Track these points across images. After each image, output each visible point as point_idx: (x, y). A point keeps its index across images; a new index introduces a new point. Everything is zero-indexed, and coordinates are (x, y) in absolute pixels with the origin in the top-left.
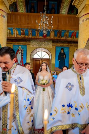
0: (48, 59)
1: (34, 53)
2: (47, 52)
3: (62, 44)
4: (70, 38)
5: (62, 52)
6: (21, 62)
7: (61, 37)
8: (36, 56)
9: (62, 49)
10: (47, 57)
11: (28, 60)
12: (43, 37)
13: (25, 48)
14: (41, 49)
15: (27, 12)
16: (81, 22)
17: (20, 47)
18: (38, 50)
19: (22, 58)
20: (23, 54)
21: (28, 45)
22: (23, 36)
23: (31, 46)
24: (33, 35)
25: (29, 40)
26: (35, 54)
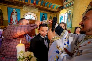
0: (35, 20)
4: (49, 8)
5: (44, 16)
6: (16, 21)
7: (45, 6)
12: (33, 4)
14: (30, 13)
17: (14, 9)
20: (17, 15)
21: (21, 9)
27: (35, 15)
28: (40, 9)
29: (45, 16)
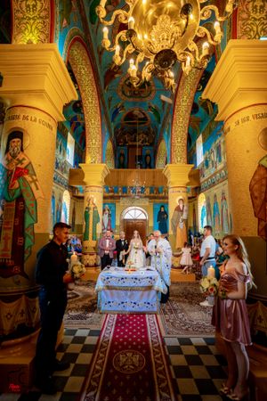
0: (145, 220)
2: (143, 211)
3: (161, 200)
5: (163, 210)
6: (108, 225)
8: (127, 217)
9: (163, 206)
10: (143, 217)
11: (118, 223)
13: (113, 206)
14: (133, 207)
15: (116, 167)
16: (170, 190)
18: (130, 208)
19: (109, 220)
20: (110, 215)
21: (117, 204)
22: (111, 194)
23: (121, 204)
24: (123, 192)
25: (119, 197)
26: (126, 213)
28: (150, 198)
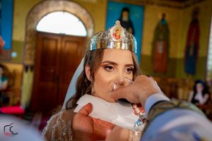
1: (40, 15)
2: (81, 15)
5: (125, 19)
26: (43, 17)
27: (83, 13)
29: (133, 19)
